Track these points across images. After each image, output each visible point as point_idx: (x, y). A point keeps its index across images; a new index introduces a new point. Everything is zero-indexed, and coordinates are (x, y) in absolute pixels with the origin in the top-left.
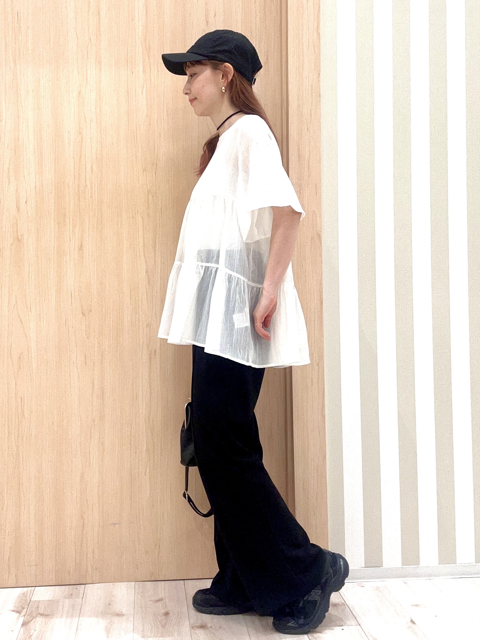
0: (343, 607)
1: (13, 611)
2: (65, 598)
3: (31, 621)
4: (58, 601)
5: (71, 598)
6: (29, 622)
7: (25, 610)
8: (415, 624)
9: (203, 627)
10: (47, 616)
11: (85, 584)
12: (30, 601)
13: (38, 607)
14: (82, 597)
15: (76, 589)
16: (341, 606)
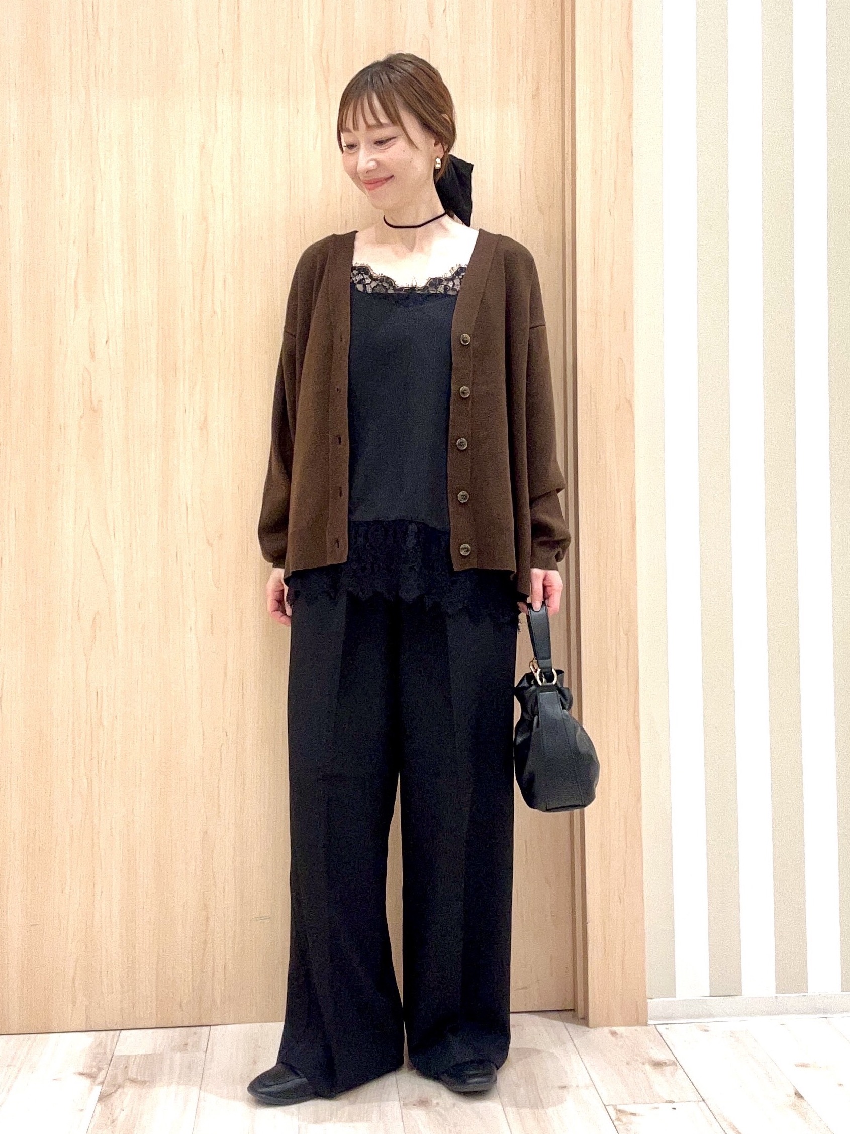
0: (673, 1067)
1: (82, 1074)
2: (174, 1049)
3: (116, 1091)
4: (161, 1056)
5: (184, 1051)
6: (111, 1094)
7: (103, 1072)
8: (802, 1098)
9: (422, 1103)
10: (143, 1083)
11: (210, 1026)
12: (113, 1055)
13: (126, 1067)
14: (205, 1049)
15: (195, 1034)
16: (669, 1065)
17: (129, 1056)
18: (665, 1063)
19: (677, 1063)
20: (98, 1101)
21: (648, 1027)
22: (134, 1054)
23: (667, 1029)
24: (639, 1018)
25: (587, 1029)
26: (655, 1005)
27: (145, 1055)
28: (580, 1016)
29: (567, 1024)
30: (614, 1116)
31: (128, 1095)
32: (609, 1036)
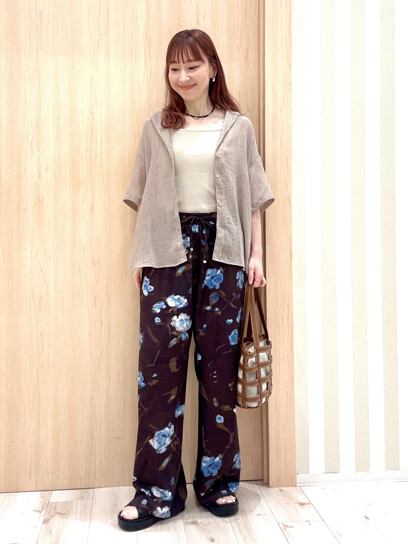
0: (309, 505)
1: (35, 511)
2: (77, 499)
3: (51, 518)
4: (72, 502)
5: (82, 500)
6: (49, 520)
7: (45, 510)
8: (368, 519)
9: (194, 523)
10: (64, 514)
11: (94, 488)
12: (49, 502)
13: (55, 507)
14: (92, 499)
15: (87, 492)
16: (307, 505)
17: (56, 503)
18: (305, 504)
19: (311, 503)
20: (43, 523)
21: (296, 488)
22: (58, 501)
23: (306, 488)
24: (293, 484)
25: (269, 488)
26: (300, 478)
27: (64, 502)
28: (265, 482)
29: (260, 487)
30: (282, 528)
31: (57, 521)
32: (279, 491)
